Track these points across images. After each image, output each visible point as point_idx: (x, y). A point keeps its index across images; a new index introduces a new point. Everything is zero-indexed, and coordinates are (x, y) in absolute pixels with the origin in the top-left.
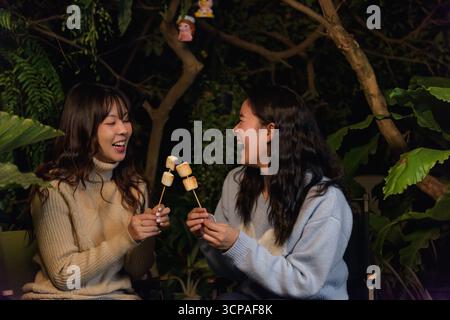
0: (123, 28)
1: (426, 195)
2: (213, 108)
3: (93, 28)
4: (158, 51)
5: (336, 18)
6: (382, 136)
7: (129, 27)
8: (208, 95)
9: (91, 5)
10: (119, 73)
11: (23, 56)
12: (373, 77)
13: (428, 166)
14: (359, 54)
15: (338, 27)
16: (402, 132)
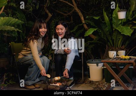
0: (37, 8)
1: (92, 38)
2: (54, 23)
3: (31, 8)
4: (44, 14)
5: (76, 6)
6: (84, 28)
7: (38, 8)
8: (53, 21)
9: (31, 3)
10: (37, 17)
11: (18, 12)
12: (83, 17)
13: (92, 31)
14: (80, 13)
15: (77, 8)
16: (88, 27)
